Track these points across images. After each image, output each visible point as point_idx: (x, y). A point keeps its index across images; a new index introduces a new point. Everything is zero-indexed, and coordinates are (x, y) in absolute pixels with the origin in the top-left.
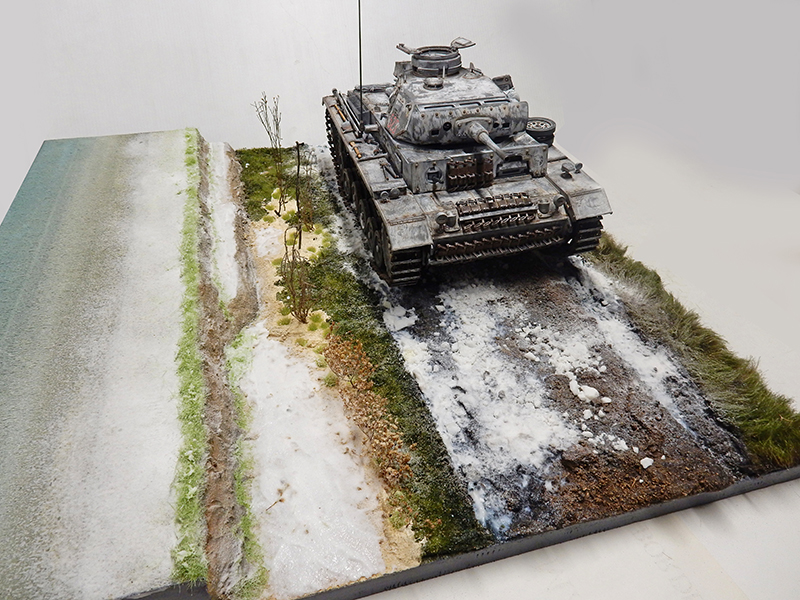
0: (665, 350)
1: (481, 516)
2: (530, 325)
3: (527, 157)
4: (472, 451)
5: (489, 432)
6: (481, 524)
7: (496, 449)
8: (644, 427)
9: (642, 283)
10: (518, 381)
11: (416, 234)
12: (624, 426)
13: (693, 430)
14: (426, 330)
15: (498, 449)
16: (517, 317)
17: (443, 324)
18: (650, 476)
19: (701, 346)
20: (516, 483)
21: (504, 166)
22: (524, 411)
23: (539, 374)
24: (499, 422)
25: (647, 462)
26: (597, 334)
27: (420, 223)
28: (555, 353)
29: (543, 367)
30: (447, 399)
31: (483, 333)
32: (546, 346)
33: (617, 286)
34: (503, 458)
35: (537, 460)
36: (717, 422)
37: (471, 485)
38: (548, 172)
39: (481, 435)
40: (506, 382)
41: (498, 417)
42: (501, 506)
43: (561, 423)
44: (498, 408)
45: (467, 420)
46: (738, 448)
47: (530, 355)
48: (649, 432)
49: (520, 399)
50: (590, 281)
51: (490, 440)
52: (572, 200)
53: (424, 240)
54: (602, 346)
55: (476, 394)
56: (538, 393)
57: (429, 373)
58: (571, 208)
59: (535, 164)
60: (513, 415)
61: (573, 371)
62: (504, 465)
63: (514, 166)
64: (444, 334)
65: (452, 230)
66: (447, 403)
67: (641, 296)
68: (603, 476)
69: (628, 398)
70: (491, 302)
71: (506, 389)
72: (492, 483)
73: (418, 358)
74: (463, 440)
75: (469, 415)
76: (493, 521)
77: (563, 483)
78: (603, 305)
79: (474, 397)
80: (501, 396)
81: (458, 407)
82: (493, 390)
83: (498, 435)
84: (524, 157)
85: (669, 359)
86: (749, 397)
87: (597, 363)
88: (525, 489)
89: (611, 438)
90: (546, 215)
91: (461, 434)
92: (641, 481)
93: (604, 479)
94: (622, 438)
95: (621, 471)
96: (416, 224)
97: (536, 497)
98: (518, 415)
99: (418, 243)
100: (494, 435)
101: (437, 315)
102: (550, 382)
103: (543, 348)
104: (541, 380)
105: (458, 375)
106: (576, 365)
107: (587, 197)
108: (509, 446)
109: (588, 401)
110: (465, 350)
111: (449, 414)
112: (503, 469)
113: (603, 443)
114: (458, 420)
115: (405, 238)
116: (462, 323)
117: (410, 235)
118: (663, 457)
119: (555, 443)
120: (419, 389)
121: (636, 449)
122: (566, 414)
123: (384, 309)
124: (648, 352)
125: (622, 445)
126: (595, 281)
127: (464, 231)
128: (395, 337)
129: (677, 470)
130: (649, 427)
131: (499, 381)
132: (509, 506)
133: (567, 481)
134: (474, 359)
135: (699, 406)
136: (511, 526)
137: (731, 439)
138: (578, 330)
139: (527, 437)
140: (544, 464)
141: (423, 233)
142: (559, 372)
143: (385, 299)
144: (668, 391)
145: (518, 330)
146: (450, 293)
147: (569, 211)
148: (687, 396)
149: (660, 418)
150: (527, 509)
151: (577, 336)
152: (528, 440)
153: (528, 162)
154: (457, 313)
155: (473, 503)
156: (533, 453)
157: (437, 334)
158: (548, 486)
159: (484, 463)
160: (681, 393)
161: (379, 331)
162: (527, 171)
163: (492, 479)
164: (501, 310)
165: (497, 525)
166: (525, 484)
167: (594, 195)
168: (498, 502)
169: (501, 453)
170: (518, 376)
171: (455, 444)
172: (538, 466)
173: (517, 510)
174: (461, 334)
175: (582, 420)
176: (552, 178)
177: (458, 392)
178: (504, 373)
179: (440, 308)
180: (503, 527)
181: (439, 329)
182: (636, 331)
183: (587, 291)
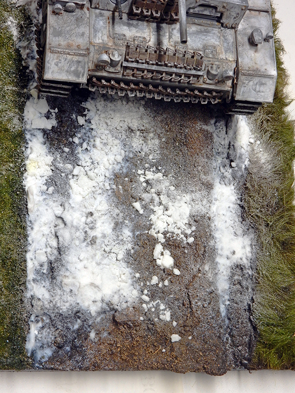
0: (252, 236)
1: (30, 345)
2: (154, 169)
3: (223, 10)
4: (47, 283)
5: (68, 274)
6: (27, 352)
7: (67, 289)
8: (191, 308)
9: (279, 152)
10: (114, 229)
11: (73, 69)
12: (178, 299)
13: (229, 319)
14: (59, 141)
15: (68, 290)
16: (147, 155)
17: (76, 140)
18: (172, 349)
19: (283, 244)
20: (69, 325)
21: (196, 9)
22: (106, 261)
23: (136, 227)
24: (80, 265)
25: (175, 338)
26: (205, 202)
27: (81, 58)
28: (159, 210)
29: (143, 221)
30: (47, 226)
31: (107, 165)
32: (156, 198)
33: (255, 148)
34: (69, 298)
35: (94, 309)
36: (250, 318)
37: (33, 318)
38: (240, 27)
39: (61, 273)
40: (104, 227)
41: (81, 261)
42: (49, 340)
43: (130, 281)
44: (85, 252)
45: (56, 252)
46: (250, 345)
47: (137, 205)
48: (192, 313)
49: (107, 249)
50: (235, 133)
51: (66, 281)
52: (241, 78)
53: (78, 77)
54: (203, 217)
55: (73, 231)
56: (126, 247)
57: (43, 193)
58: (236, 84)
59: (228, 17)
60: (94, 263)
61: (165, 233)
62: (67, 305)
63: (207, 12)
64: (72, 152)
65: (112, 70)
66: (46, 230)
67: (270, 167)
68: (138, 339)
69: (195, 276)
70: (131, 130)
71: (99, 235)
72: (51, 319)
73: (39, 172)
74: (45, 271)
75: (59, 250)
76: (38, 351)
77: (105, 334)
78: (231, 166)
79: (71, 233)
80: (93, 241)
81: (53, 237)
82: (89, 231)
83: (74, 278)
84: (220, 9)
85: (251, 245)
86: (286, 306)
87: (189, 232)
88: (73, 332)
89: (162, 307)
90: (211, 82)
91: (46, 264)
92: (164, 350)
93: (137, 341)
94: (170, 308)
95: (153, 338)
96: (76, 58)
97: (78, 343)
98: (98, 264)
99: (72, 78)
100: (71, 278)
101: (75, 127)
102: (140, 240)
103: (152, 201)
104: (134, 234)
105: (67, 205)
106: (171, 229)
107: (256, 80)
108: (78, 290)
109: (162, 268)
110: (84, 179)
111: (44, 239)
112: (64, 308)
113: (153, 310)
114: (49, 250)
115: (61, 69)
116: (94, 146)
117: (66, 68)
118: (190, 338)
119: (115, 300)
120: (27, 208)
121: (175, 323)
122: (138, 275)
123: (29, 97)
124: (240, 232)
125: (167, 316)
126: (239, 137)
127: (123, 75)
128: (28, 136)
129: (193, 352)
130: (194, 310)
131: (99, 224)
132: (55, 343)
133: (109, 334)
134: (87, 192)
135: (246, 299)
136: (49, 358)
137: (251, 336)
138: (192, 191)
139: (96, 287)
140: (99, 313)
141: (80, 69)
142: (153, 232)
143: (35, 84)
144: (231, 277)
145: (140, 172)
146: (98, 104)
147: (234, 86)
148: (242, 287)
149: (205, 305)
150: (68, 348)
151: (188, 197)
152: (96, 290)
153: (222, 14)
154: (94, 133)
155: (29, 332)
156: (94, 302)
157: (66, 150)
158: (92, 335)
159: (52, 299)
160: (240, 283)
161: (15, 125)
162: (219, 19)
163: (53, 315)
164: (137, 143)
165: (39, 355)
166: (76, 327)
167: (264, 80)
168: (49, 335)
169: (69, 294)
170: (117, 224)
171: (37, 272)
172: (94, 314)
173: (60, 347)
174: (87, 159)
175: (148, 284)
176: (239, 38)
177: (60, 222)
178: (106, 217)
179: (81, 120)
180: (43, 357)
181: (71, 144)
182: (242, 207)
183: (227, 142)
